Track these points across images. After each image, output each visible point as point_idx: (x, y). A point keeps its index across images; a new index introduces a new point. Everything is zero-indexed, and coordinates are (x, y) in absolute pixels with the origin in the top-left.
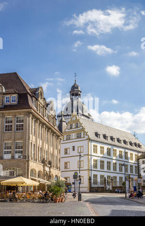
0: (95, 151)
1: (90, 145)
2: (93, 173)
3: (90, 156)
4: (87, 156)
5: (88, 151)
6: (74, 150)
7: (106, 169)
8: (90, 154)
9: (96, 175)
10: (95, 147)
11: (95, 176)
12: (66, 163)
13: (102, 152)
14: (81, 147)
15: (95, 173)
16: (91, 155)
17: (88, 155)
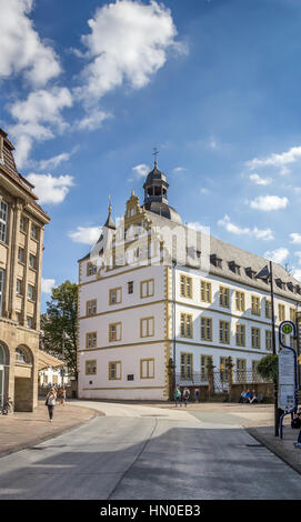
0: (186, 291)
1: (170, 275)
2: (181, 349)
3: (170, 305)
4: (162, 304)
5: (166, 291)
6: (131, 292)
7: (216, 340)
8: (170, 297)
9: (190, 356)
10: (186, 281)
11: (187, 358)
12: (113, 327)
13: (205, 296)
14: (147, 282)
15: (187, 349)
16: (174, 302)
17: (166, 301)
